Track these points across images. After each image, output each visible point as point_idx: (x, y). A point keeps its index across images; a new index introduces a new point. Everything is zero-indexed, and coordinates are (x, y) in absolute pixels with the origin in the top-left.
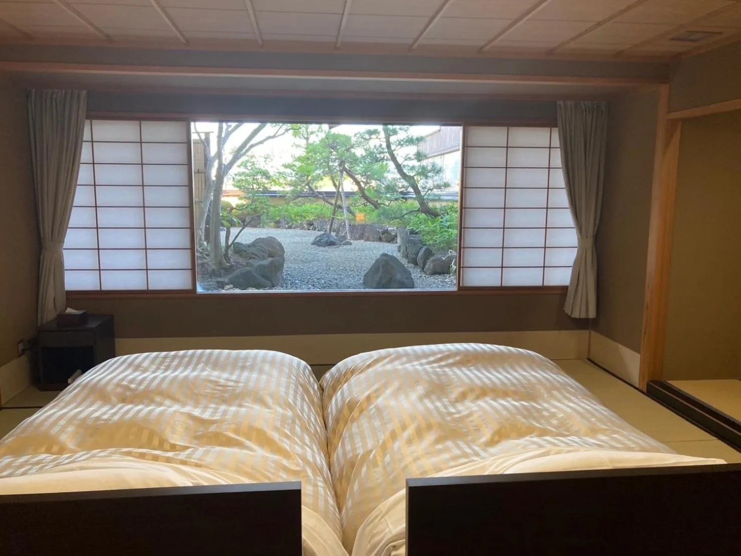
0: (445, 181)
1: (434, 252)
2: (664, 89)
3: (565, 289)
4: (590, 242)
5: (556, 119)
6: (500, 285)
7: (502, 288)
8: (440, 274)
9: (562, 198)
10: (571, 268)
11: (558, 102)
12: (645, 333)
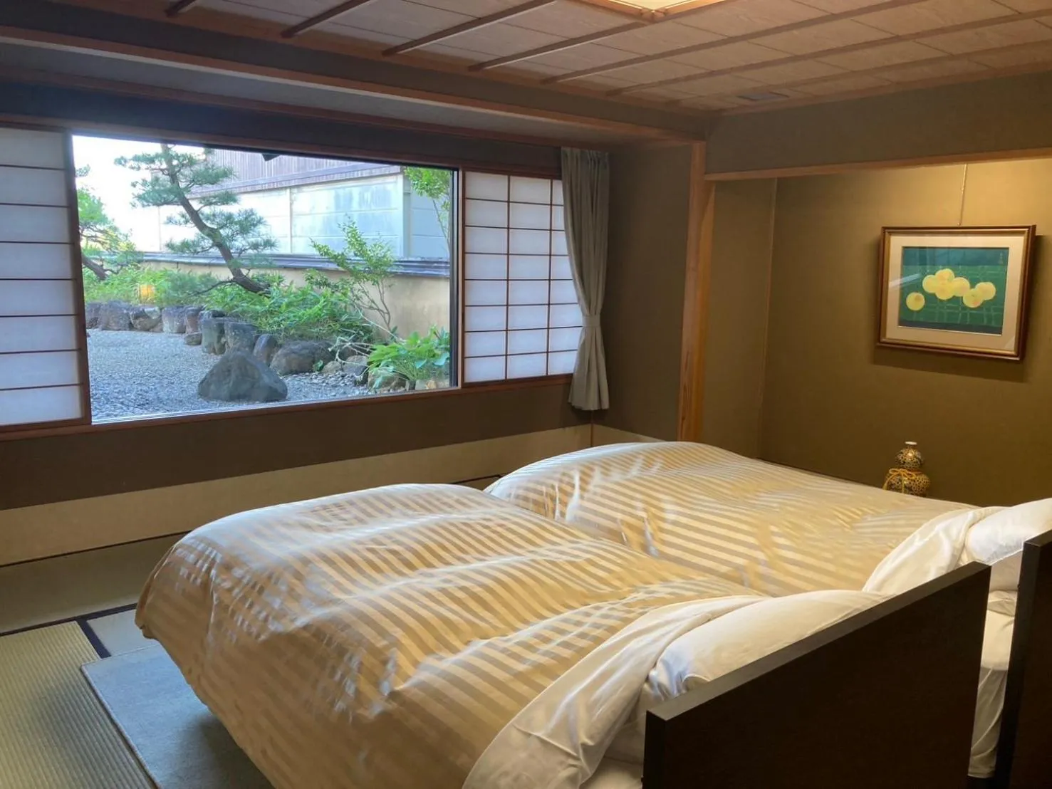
0: (265, 237)
1: (280, 342)
2: (698, 147)
3: (569, 377)
4: (597, 318)
5: (560, 169)
6: (503, 378)
7: (506, 382)
8: (297, 373)
9: (565, 267)
10: (576, 352)
11: (563, 149)
12: (683, 419)
